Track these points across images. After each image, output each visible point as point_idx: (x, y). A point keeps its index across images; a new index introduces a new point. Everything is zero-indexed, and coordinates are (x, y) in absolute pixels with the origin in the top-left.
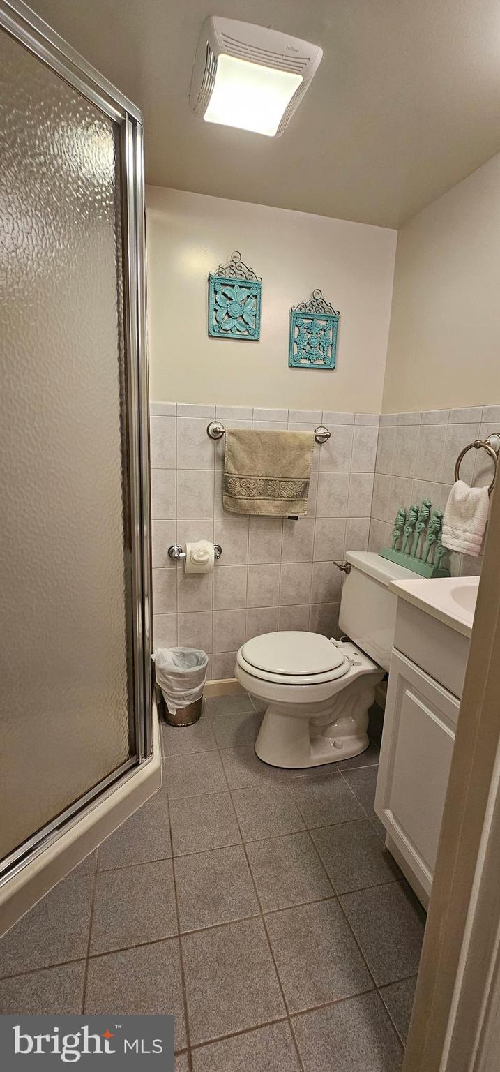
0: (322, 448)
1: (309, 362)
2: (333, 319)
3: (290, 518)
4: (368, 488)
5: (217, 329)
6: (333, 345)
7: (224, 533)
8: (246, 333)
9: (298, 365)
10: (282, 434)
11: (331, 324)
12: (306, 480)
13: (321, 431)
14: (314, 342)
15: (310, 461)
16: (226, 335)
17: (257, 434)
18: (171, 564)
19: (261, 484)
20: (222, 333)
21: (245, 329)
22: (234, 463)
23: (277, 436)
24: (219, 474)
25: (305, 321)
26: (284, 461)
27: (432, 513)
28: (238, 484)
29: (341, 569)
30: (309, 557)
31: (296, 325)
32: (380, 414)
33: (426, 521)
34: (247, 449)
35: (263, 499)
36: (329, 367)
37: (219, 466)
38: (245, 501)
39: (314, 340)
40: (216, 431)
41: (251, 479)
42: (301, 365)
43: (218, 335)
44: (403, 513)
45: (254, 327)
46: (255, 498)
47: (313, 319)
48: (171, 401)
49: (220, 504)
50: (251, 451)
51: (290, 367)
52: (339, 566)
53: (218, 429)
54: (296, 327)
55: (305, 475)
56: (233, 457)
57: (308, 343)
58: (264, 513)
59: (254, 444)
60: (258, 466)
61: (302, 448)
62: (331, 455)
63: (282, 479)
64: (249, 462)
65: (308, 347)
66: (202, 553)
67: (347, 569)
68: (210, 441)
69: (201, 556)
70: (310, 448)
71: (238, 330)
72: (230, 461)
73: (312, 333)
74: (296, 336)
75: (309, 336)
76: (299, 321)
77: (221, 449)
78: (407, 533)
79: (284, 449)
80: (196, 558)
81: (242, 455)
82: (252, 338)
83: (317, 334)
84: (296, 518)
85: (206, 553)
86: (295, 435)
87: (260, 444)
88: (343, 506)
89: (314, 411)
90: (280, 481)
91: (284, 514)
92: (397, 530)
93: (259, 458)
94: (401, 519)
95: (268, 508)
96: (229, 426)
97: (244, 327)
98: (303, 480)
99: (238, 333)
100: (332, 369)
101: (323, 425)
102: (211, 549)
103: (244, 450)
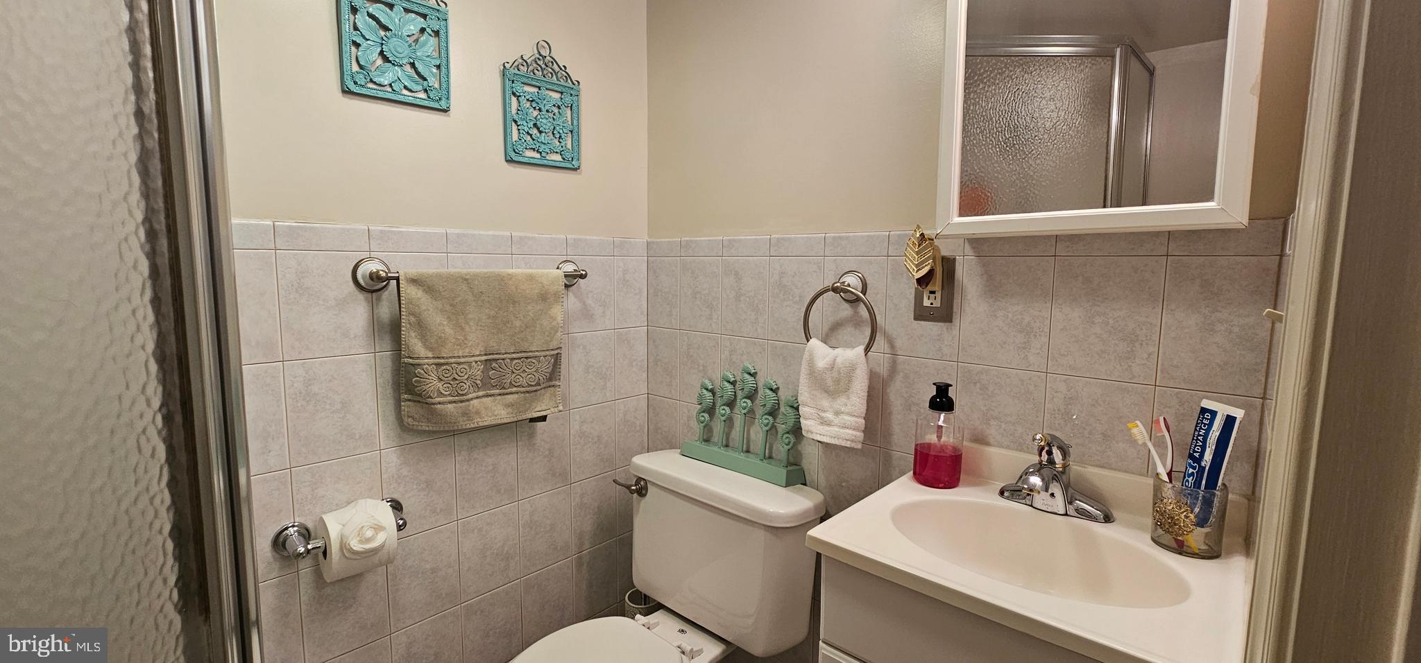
0: (570, 294)
1: (538, 156)
2: (569, 89)
3: (533, 420)
4: (641, 350)
5: (361, 79)
6: (574, 132)
7: (405, 472)
8: (423, 95)
9: (521, 159)
10: (510, 276)
11: (568, 99)
12: (556, 352)
13: (570, 268)
14: (545, 124)
15: (560, 318)
16: (381, 94)
17: (465, 280)
18: (281, 569)
19: (477, 371)
20: (371, 89)
21: (420, 88)
22: (423, 338)
23: (501, 281)
24: (386, 357)
25: (527, 89)
26: (518, 323)
27: (760, 385)
28: (433, 376)
29: (632, 492)
30: (563, 477)
31: (514, 94)
32: (646, 238)
33: (752, 396)
34: (448, 308)
35: (483, 396)
36: (571, 166)
37: (386, 344)
38: (450, 406)
39: (544, 121)
40: (374, 277)
41: (459, 364)
42: (525, 160)
43: (364, 91)
44: (710, 387)
45: (437, 86)
46: (470, 396)
47: (539, 88)
48: (266, 218)
49: (392, 418)
50: (456, 311)
51: (507, 161)
52: (628, 487)
53: (383, 274)
54: (513, 97)
55: (554, 344)
56: (421, 327)
57: (535, 125)
58: (488, 421)
59: (460, 299)
60: (471, 337)
61: (545, 297)
62: (584, 303)
63: (514, 356)
64: (452, 332)
65: (534, 132)
66: (369, 533)
67: (641, 486)
68: (361, 296)
69: (368, 540)
70: (557, 297)
71: (406, 87)
72: (413, 335)
73: (540, 110)
74: (514, 111)
75: (536, 113)
76: (519, 88)
77: (387, 311)
78: (723, 415)
79: (514, 303)
80: (356, 545)
81: (436, 319)
82: (436, 105)
83: (547, 111)
84: (544, 418)
85: (378, 528)
86: (531, 278)
87: (470, 297)
88: (609, 385)
89: (553, 236)
90: (512, 359)
91: (524, 417)
92: (703, 412)
93: (471, 324)
94: (708, 394)
95: (494, 410)
96: (404, 266)
97: (417, 83)
98: (552, 352)
99: (405, 92)
100: (575, 169)
101: (569, 258)
102: (387, 517)
103: (442, 311)
